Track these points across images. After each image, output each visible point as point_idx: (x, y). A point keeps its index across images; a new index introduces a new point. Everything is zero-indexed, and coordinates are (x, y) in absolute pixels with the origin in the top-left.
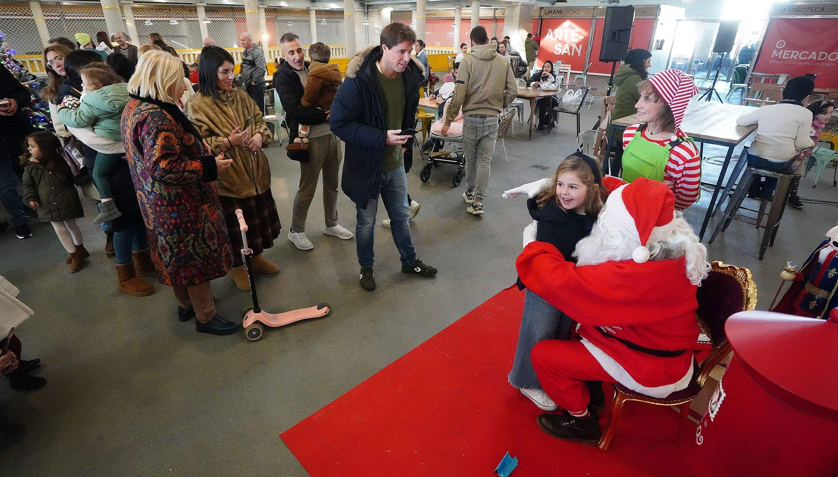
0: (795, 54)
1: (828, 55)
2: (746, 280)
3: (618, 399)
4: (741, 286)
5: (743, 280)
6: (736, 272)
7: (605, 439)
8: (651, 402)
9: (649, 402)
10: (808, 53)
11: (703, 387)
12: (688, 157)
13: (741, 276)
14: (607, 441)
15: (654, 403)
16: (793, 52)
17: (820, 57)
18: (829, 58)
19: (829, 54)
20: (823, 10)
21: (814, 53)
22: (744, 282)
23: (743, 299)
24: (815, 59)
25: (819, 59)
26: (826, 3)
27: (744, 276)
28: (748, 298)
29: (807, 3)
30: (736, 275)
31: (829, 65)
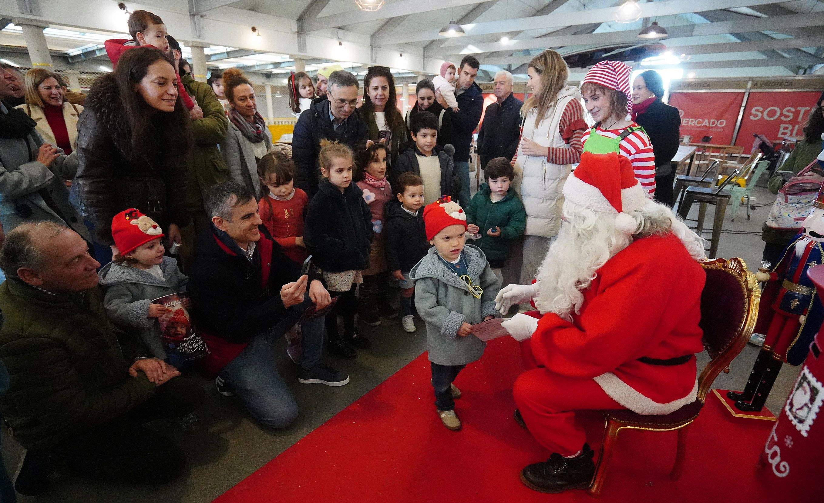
0: (692, 121)
1: (717, 122)
2: (742, 270)
3: (611, 429)
4: (736, 279)
5: (738, 271)
6: (727, 265)
7: (597, 480)
8: (648, 428)
9: (647, 429)
10: (701, 120)
11: (704, 404)
12: (641, 147)
13: (734, 268)
14: (600, 482)
15: (652, 429)
16: (691, 120)
17: (711, 123)
18: (719, 125)
20: (709, 85)
21: (706, 121)
22: (739, 273)
23: (742, 292)
24: (708, 125)
25: (711, 125)
26: (710, 80)
27: (738, 266)
28: (749, 289)
29: (696, 80)
30: (726, 267)
31: (719, 130)
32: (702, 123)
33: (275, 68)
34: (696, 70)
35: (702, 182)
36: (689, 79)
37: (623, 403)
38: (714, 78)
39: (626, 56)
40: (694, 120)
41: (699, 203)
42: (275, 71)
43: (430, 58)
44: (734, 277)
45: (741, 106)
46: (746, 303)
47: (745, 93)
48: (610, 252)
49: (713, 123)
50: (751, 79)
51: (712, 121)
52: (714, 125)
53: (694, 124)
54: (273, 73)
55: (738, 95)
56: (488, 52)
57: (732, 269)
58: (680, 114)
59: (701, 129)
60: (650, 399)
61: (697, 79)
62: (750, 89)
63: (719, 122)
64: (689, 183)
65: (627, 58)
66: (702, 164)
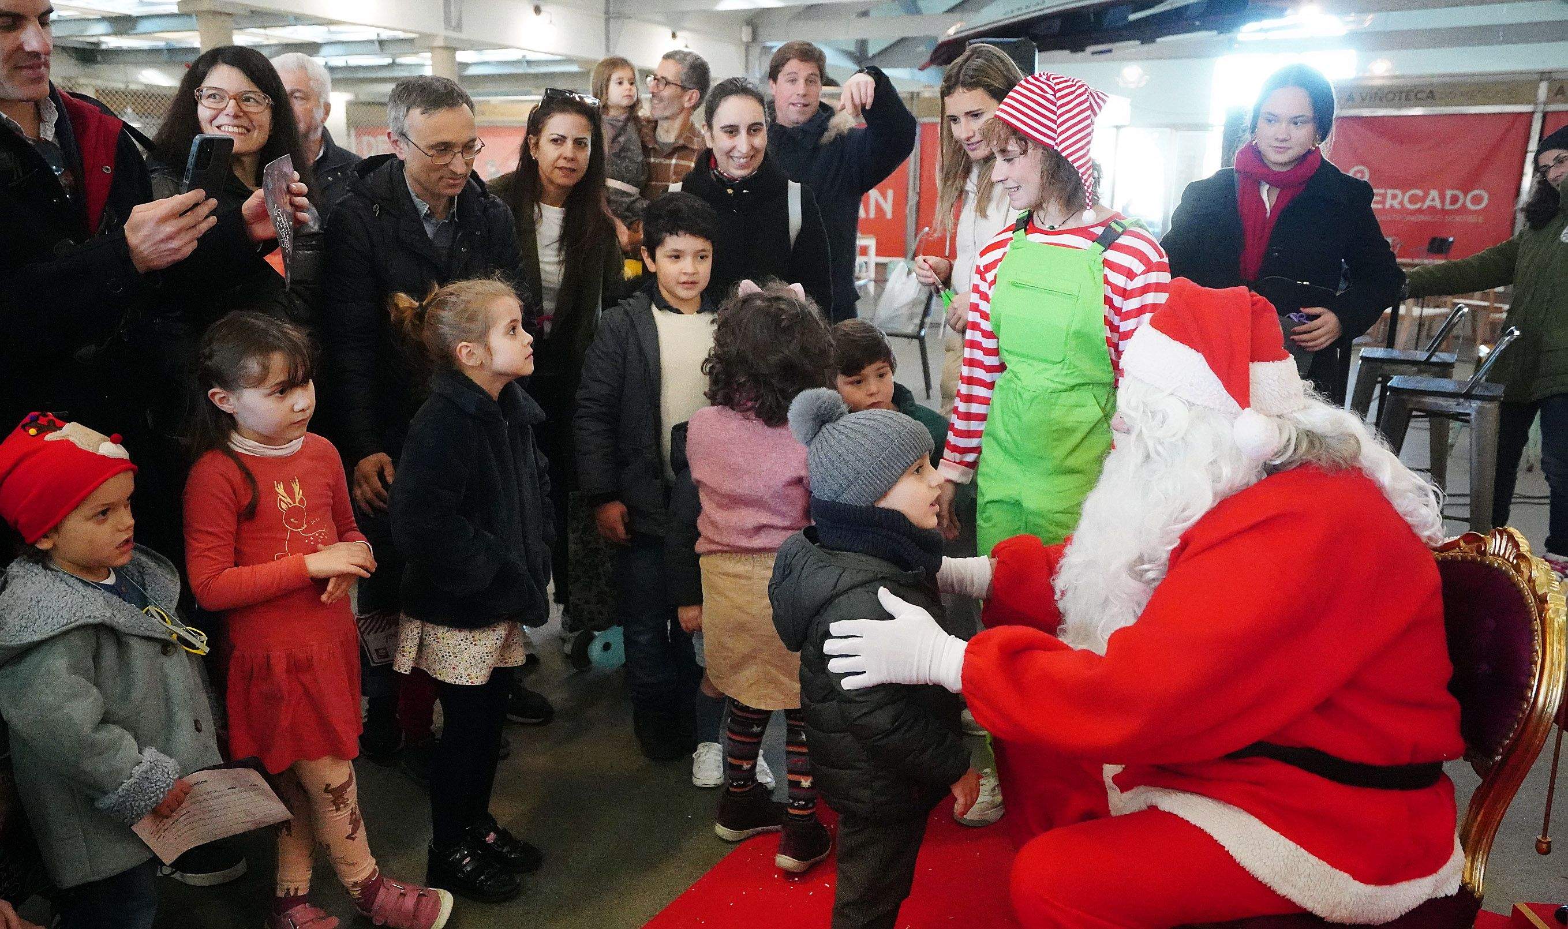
0: (1394, 197)
1: (1465, 197)
2: (1520, 556)
4: (1509, 578)
5: (1511, 560)
6: (1485, 548)
10: (1420, 193)
13: (1502, 551)
16: (1390, 192)
17: (1448, 200)
18: (1470, 206)
19: (1466, 194)
20: (1431, 95)
21: (1434, 193)
22: (1515, 562)
23: (1526, 606)
24: (1439, 207)
25: (1448, 207)
26: (1435, 80)
27: (1510, 547)
28: (1539, 597)
29: (1395, 82)
30: (1483, 553)
31: (1471, 219)
32: (1423, 199)
33: (115, 34)
34: (1394, 52)
35: (1427, 362)
36: (1372, 78)
37: (1283, 889)
38: (1439, 76)
39: (1195, 18)
40: (1398, 192)
41: (1427, 419)
42: (112, 42)
43: (626, 21)
44: (1505, 574)
45: (1525, 152)
46: (1537, 631)
47: (1532, 113)
48: (1215, 495)
49: (1454, 200)
50: (1547, 76)
51: (1449, 193)
52: (1459, 205)
53: (1401, 203)
54: (104, 47)
55: (1513, 123)
56: (800, 6)
57: (1498, 554)
58: (1358, 176)
59: (1421, 218)
60: (1347, 875)
61: (1397, 77)
62: (1545, 104)
63: (1470, 196)
64: (1395, 367)
65: (1197, 23)
66: (1433, 318)
